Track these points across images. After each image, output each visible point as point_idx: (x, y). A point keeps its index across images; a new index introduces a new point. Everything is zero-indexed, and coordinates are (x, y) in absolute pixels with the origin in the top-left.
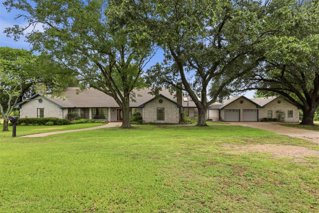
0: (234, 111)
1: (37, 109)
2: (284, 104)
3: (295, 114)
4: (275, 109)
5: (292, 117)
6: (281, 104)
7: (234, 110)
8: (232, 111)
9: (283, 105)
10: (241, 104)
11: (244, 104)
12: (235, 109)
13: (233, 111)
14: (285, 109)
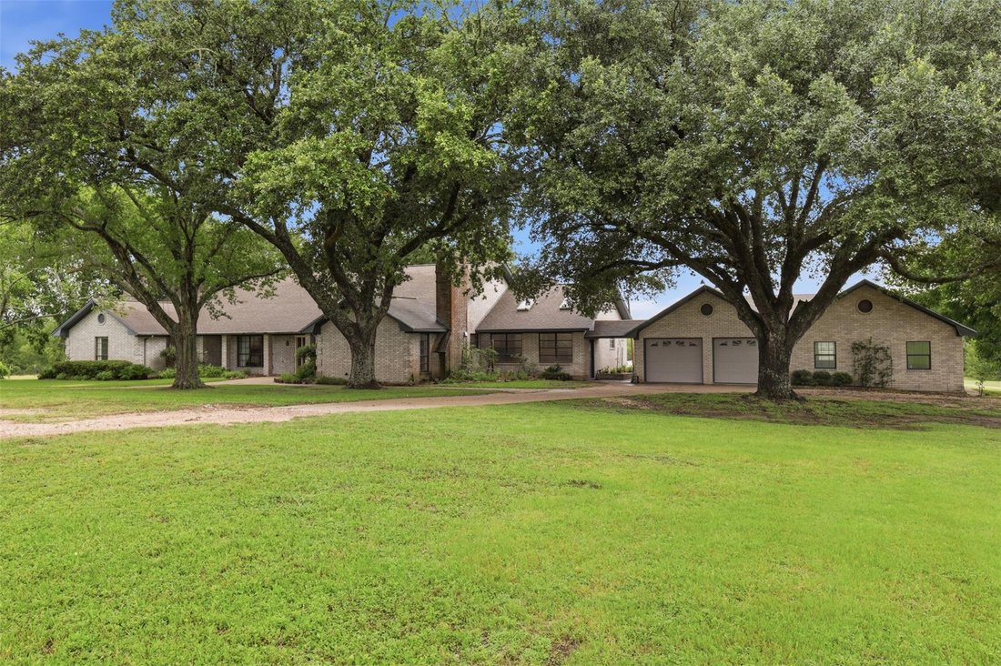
0: (682, 343)
1: (97, 338)
2: (889, 313)
3: (944, 358)
4: (847, 337)
5: (930, 369)
6: (873, 314)
7: (680, 342)
8: (673, 342)
9: (886, 318)
10: (706, 318)
11: (715, 316)
12: (684, 336)
13: (677, 343)
14: (895, 334)
